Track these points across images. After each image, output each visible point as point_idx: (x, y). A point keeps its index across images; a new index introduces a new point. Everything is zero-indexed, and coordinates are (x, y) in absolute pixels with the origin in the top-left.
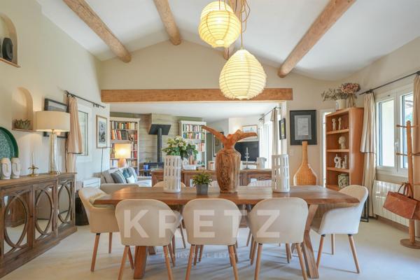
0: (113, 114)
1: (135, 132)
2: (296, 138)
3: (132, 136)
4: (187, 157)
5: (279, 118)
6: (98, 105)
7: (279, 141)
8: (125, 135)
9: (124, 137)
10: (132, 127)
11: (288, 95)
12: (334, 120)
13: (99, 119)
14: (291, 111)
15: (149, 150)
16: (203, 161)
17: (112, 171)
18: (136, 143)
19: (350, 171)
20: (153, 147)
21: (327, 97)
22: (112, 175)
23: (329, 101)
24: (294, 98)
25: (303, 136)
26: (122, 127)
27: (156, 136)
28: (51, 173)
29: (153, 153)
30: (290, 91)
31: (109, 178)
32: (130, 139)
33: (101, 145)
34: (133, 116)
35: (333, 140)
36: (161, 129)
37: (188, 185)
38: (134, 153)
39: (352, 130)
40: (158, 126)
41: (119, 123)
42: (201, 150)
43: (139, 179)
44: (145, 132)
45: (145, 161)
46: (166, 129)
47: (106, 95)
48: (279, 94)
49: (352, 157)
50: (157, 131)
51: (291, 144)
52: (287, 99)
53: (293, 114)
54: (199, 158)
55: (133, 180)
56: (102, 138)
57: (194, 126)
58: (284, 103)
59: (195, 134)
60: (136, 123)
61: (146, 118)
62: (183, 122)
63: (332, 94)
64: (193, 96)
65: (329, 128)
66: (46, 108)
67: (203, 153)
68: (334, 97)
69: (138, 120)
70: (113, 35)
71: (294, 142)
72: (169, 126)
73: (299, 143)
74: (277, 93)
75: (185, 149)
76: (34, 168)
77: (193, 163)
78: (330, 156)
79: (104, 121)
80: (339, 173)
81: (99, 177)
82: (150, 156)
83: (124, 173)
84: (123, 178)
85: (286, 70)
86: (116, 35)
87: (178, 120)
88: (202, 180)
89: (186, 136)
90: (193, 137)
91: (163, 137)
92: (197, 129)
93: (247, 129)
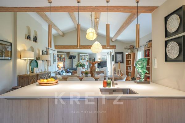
0: (58, 52)
1: (64, 58)
2: (117, 61)
3: (63, 59)
4: (82, 67)
5: (112, 54)
6: (54, 51)
7: (112, 62)
8: (61, 59)
9: (60, 60)
10: (63, 56)
11: (115, 47)
12: (128, 56)
13: (54, 55)
14: (115, 53)
16: (87, 68)
17: (58, 71)
18: (64, 62)
19: (131, 72)
20: (70, 63)
21: (126, 49)
22: (58, 72)
23: (126, 50)
24: (116, 48)
25: (119, 61)
26: (60, 56)
28: (45, 71)
29: (70, 65)
30: (115, 46)
31: (57, 73)
32: (62, 60)
33: (55, 63)
34: (63, 52)
35: (128, 62)
36: (73, 57)
37: (83, 75)
38: (64, 65)
39: (131, 59)
40: (72, 56)
41: (59, 55)
42: (87, 64)
43: (66, 74)
44: (67, 58)
45: (67, 68)
47: (56, 47)
48: (112, 47)
49: (132, 67)
50: (72, 58)
51: (115, 63)
52: (114, 49)
53: (116, 53)
54: (86, 67)
55: (64, 74)
56: (55, 61)
57: (84, 56)
58: (113, 50)
60: (64, 55)
61: (68, 53)
62: (80, 54)
63: (127, 48)
64: (84, 47)
65: (127, 58)
66: (42, 54)
67: (87, 65)
68: (128, 49)
69: (65, 54)
70: (60, 30)
71: (116, 62)
72: (76, 56)
73: (118, 63)
74: (111, 47)
75: (82, 65)
76: (41, 70)
77: (84, 69)
78: (127, 67)
79: (55, 55)
80: (129, 72)
81: (54, 73)
82: (69, 66)
83: (62, 72)
84: (61, 73)
85: (113, 40)
86: (61, 30)
87: (79, 54)
88: (86, 73)
89: (81, 60)
90: (84, 60)
91: (74, 60)
92: (86, 57)
93: (103, 57)
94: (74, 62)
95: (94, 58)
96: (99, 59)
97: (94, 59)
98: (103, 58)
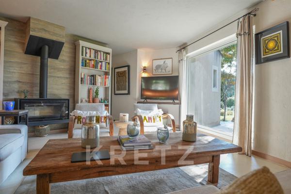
15: (25, 79)
16: (106, 99)
20: (33, 74)
27: (39, 58)
29: (32, 85)
36: (47, 47)
42: (104, 84)
44: (18, 49)
46: (55, 49)
50: (41, 49)
54: (101, 94)
57: (96, 51)
59: (97, 63)
62: (82, 43)
67: (106, 89)
72: (61, 44)
82: (26, 87)
87: (75, 41)
89: (85, 64)
90: (95, 66)
91: (50, 62)
92: (101, 57)
93: (161, 62)
94: (50, 72)
95: (128, 66)
96: (145, 69)
97: (126, 69)
98: (158, 67)
